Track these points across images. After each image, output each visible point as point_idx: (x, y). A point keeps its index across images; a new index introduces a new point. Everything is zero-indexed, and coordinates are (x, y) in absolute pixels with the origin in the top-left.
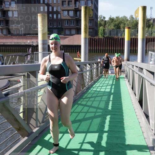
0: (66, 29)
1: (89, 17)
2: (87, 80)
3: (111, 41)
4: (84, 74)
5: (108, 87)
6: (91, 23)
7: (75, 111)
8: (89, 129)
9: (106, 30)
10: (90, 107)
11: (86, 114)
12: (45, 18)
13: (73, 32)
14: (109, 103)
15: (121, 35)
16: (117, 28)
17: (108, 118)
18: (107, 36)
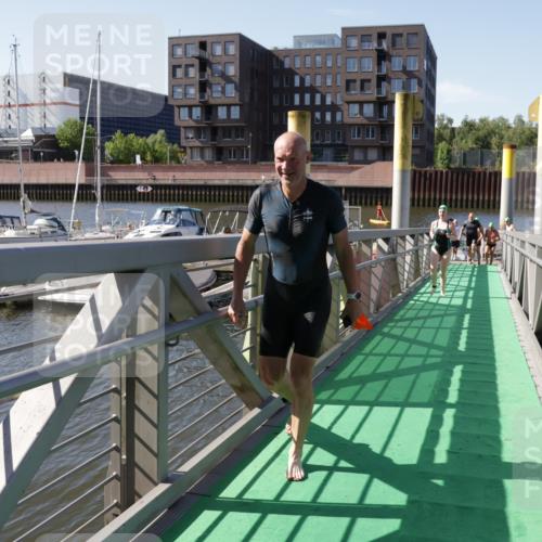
0: (354, 147)
1: (414, 120)
2: (406, 274)
3: (466, 178)
4: (399, 260)
5: (457, 294)
6: (416, 133)
7: (374, 352)
8: (409, 395)
9: (456, 152)
10: (413, 341)
11: (402, 359)
12: (305, 122)
13: (373, 154)
14: (460, 333)
15: (493, 164)
16: (482, 147)
17: (458, 371)
18: (457, 165)
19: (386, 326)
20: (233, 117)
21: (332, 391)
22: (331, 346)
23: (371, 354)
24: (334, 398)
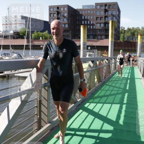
0: (99, 35)
1: (115, 28)
2: (112, 69)
3: (128, 43)
4: (111, 65)
5: (126, 74)
6: (115, 31)
8: (113, 101)
9: (126, 37)
10: (114, 87)
11: (112, 91)
12: (85, 28)
13: (103, 37)
14: (127, 85)
15: (136, 40)
16: (133, 35)
17: (126, 95)
18: (126, 40)
19: (107, 82)
20: (66, 27)
21: (93, 100)
22: (93, 88)
23: (103, 90)
24: (94, 101)
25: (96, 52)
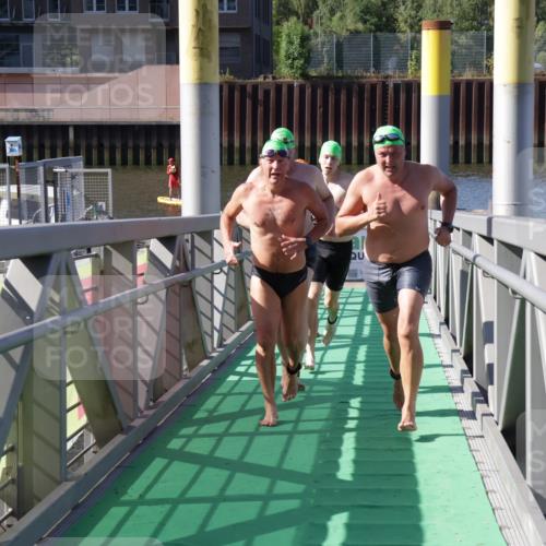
2: (217, 318)
3: (343, 97)
4: (200, 285)
7: (149, 496)
9: (320, 41)
10: (236, 466)
14: (340, 441)
15: (402, 67)
16: (378, 28)
17: (337, 526)
18: (323, 69)
19: (174, 435)
23: (142, 500)
25: (73, 177)
